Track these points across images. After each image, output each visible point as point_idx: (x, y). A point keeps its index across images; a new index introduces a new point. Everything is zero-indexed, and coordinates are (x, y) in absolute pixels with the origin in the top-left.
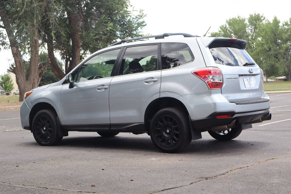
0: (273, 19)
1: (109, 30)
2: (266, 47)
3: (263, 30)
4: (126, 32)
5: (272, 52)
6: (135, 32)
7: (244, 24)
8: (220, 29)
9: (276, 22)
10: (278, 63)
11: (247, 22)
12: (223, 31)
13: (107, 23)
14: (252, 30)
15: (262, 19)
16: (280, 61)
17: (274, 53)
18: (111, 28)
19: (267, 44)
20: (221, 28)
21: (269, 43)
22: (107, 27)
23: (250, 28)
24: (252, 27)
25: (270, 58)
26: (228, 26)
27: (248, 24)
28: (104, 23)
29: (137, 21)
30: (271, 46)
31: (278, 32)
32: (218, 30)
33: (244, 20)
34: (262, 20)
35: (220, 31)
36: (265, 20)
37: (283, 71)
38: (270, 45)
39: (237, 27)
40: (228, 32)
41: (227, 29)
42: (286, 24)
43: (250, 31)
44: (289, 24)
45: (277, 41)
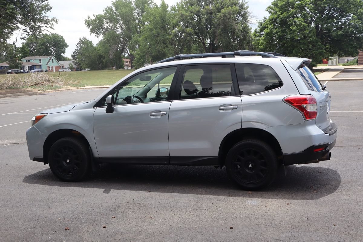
1: (9, 12)
2: (155, 32)
3: (152, 14)
4: (28, 16)
5: (160, 38)
6: (39, 17)
7: (130, 7)
8: (105, 11)
9: (164, 6)
10: (165, 49)
11: (133, 5)
12: (110, 14)
13: (6, 4)
14: (139, 14)
15: (150, 2)
16: (169, 47)
17: (163, 38)
18: (11, 10)
19: (156, 28)
20: (107, 11)
21: (158, 28)
22: (6, 10)
23: (137, 11)
24: (139, 11)
25: (158, 44)
26: (114, 8)
27: (135, 7)
28: (3, 4)
29: (40, 4)
30: (160, 31)
31: (167, 17)
32: (104, 13)
33: (131, 3)
34: (149, 4)
35: (105, 14)
36: (153, 4)
39: (124, 10)
40: (114, 15)
41: (113, 12)
42: (173, 9)
43: (137, 14)
44: (177, 9)
45: (164, 26)
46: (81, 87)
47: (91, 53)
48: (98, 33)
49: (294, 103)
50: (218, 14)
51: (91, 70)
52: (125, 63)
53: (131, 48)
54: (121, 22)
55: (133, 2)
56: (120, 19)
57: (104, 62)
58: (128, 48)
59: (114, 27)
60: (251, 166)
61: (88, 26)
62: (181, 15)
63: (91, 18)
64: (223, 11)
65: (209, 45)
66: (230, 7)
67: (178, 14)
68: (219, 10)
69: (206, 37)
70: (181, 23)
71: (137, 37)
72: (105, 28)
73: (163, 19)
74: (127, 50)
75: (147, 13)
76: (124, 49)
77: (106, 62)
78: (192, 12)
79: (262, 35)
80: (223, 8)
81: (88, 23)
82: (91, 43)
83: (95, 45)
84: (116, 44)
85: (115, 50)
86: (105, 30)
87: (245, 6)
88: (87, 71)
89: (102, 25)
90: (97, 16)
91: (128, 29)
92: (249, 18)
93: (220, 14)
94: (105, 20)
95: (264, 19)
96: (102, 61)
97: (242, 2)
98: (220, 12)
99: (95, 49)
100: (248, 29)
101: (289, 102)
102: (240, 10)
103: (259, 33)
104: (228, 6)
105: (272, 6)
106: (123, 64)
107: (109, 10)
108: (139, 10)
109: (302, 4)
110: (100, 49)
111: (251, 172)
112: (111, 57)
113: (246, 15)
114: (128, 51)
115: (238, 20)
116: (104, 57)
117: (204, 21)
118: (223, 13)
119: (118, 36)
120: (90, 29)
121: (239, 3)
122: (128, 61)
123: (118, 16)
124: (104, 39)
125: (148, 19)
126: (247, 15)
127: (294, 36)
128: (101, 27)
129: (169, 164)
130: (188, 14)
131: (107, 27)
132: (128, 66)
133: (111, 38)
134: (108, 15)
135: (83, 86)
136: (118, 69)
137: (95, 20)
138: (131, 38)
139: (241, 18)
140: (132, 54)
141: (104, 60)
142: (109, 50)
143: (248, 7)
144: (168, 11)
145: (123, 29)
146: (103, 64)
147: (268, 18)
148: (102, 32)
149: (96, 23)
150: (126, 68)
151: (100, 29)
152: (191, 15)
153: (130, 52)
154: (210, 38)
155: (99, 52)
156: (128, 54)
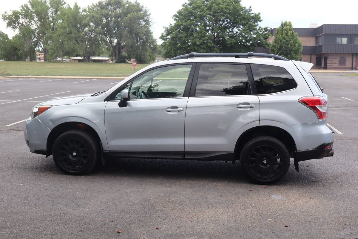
0: (74, 5)
2: (68, 30)
3: (65, 14)
5: (73, 35)
7: (45, 6)
8: (21, 8)
9: (76, 7)
10: (76, 45)
11: (48, 4)
15: (63, 3)
16: (80, 44)
17: (75, 36)
19: (69, 27)
20: (23, 8)
21: (71, 27)
23: (51, 10)
25: (71, 41)
26: (29, 6)
27: (50, 6)
31: (78, 17)
34: (63, 4)
36: (66, 4)
37: (83, 53)
38: (72, 28)
39: (39, 9)
40: (30, 12)
41: (29, 9)
42: (85, 10)
43: (51, 13)
44: (87, 11)
45: (76, 25)
46: (8, 77)
47: (7, 45)
48: (14, 27)
49: (309, 104)
50: (124, 18)
51: (6, 60)
52: (37, 56)
53: (45, 42)
54: (36, 19)
55: (48, 1)
56: (36, 16)
57: (19, 54)
58: (42, 43)
59: (29, 23)
60: (265, 162)
61: (4, 20)
62: (92, 16)
63: (7, 13)
64: (129, 15)
65: (115, 44)
66: (135, 13)
67: (89, 16)
68: (126, 15)
69: (113, 37)
70: (92, 24)
71: (51, 33)
72: (20, 23)
73: (75, 19)
74: (40, 44)
75: (61, 12)
76: (38, 44)
77: (21, 54)
78: (101, 15)
79: (168, 38)
80: (130, 13)
81: (5, 18)
82: (6, 36)
83: (10, 38)
84: (31, 38)
85: (30, 44)
86: (21, 25)
87: (148, 13)
88: (2, 61)
89: (18, 20)
90: (13, 11)
91: (43, 25)
92: (151, 23)
93: (127, 18)
94: (20, 16)
95: (170, 25)
96: (17, 54)
97: (145, 9)
98: (126, 16)
99: (11, 42)
100: (150, 33)
101: (305, 102)
102: (144, 16)
103: (165, 36)
104: (134, 12)
105: (177, 14)
106: (36, 57)
107: (25, 7)
108: (53, 9)
109: (203, 14)
110: (15, 42)
111: (265, 167)
112: (25, 50)
113: (148, 20)
114: (42, 46)
115: (141, 24)
116: (19, 50)
117: (112, 23)
118: (129, 18)
119: (33, 32)
120: (7, 23)
121: (143, 10)
122: (39, 55)
123: (32, 13)
124: (20, 34)
125: (62, 17)
126: (150, 20)
127: (196, 42)
128: (17, 22)
129: (184, 159)
130: (98, 16)
131: (23, 22)
132: (40, 59)
133: (26, 32)
134: (23, 11)
135: (10, 76)
136: (32, 61)
137: (12, 16)
138: (45, 34)
139: (144, 23)
140: (47, 48)
141: (19, 53)
142: (24, 43)
143: (150, 14)
144: (79, 12)
145: (37, 25)
146: (18, 56)
147: (173, 25)
148: (18, 26)
149: (13, 18)
150: (38, 61)
151: (16, 24)
152: (101, 17)
153: (44, 46)
154: (117, 39)
155: (14, 44)
156: (42, 48)
